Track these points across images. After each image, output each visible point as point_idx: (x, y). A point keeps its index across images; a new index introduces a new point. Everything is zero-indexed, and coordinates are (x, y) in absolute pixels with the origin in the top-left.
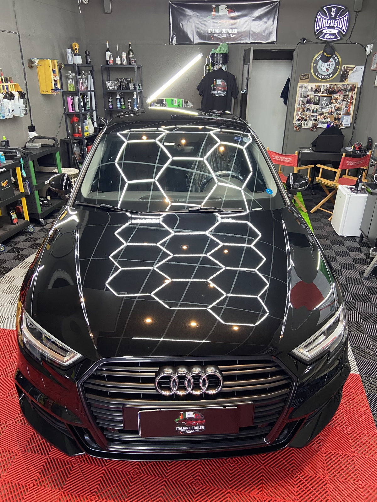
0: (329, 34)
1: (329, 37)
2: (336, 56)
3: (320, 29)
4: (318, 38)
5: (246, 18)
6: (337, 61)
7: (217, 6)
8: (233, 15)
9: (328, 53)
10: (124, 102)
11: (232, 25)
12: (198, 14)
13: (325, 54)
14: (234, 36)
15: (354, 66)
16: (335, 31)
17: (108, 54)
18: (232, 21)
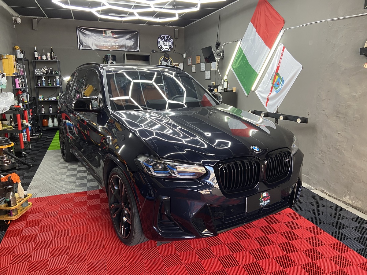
0: (165, 48)
1: (166, 50)
2: (170, 59)
3: (160, 46)
4: (160, 50)
5: (123, 38)
6: (171, 61)
7: (105, 31)
8: (115, 36)
9: (167, 57)
10: (50, 82)
11: (115, 41)
12: (94, 34)
13: (165, 58)
14: (117, 47)
15: (178, 64)
16: (168, 47)
17: (36, 53)
18: (116, 40)
